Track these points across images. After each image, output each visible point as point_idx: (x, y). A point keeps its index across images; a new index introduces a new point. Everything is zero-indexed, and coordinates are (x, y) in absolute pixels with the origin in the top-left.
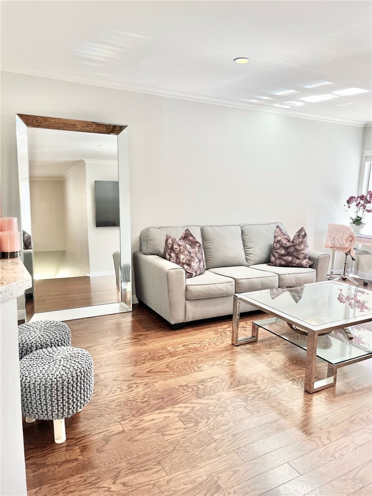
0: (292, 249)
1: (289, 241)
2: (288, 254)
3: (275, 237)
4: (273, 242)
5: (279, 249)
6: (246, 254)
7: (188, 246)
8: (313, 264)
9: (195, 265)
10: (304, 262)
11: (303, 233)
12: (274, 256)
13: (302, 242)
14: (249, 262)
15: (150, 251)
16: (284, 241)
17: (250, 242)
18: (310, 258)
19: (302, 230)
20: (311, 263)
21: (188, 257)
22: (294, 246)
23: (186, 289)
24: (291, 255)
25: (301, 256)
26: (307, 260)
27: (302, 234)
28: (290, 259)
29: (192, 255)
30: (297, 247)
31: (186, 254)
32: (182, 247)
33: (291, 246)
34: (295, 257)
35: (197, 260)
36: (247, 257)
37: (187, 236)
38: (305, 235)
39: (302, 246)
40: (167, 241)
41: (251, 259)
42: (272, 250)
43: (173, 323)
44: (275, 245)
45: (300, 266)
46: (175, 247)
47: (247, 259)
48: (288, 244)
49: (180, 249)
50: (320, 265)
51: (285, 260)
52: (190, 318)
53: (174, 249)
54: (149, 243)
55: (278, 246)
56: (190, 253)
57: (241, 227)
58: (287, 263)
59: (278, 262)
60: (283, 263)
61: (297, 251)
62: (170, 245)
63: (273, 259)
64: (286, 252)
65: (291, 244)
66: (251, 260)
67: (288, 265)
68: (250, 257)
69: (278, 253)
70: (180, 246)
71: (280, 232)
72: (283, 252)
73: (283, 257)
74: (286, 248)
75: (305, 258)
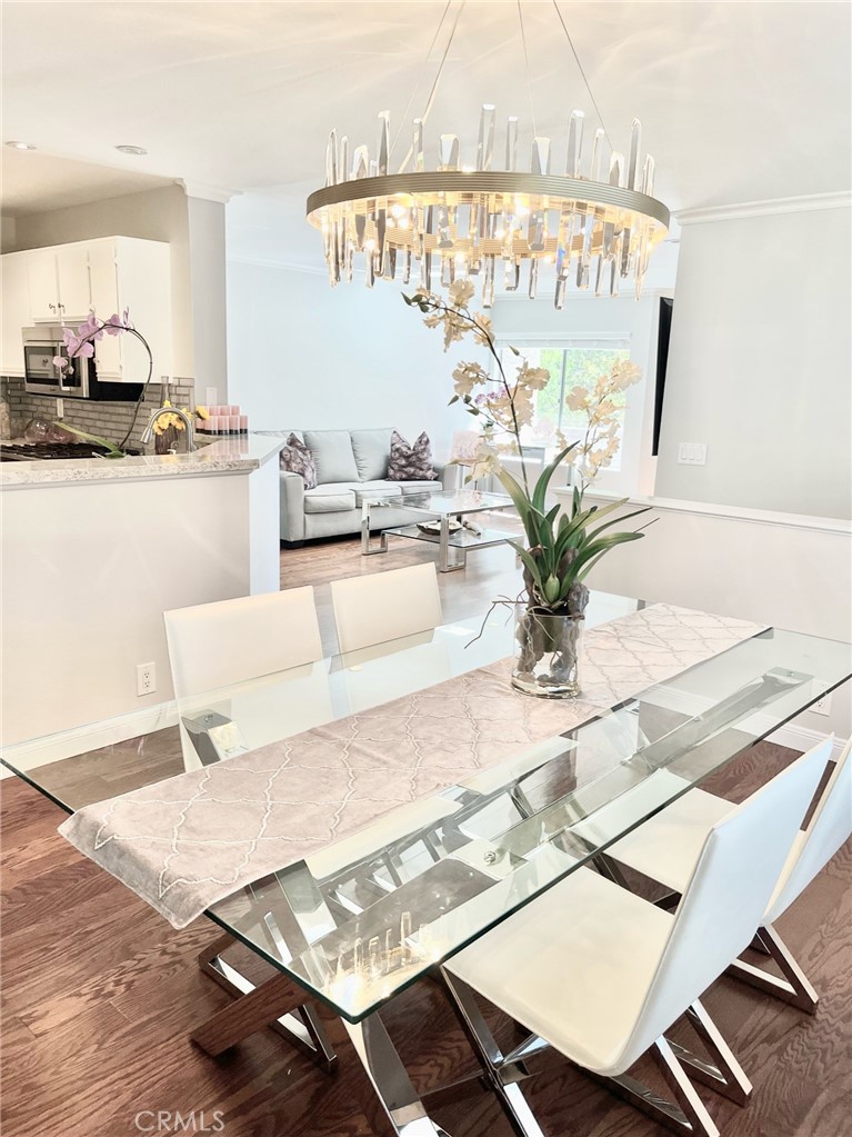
0: (414, 459)
1: (409, 449)
2: (410, 464)
3: (393, 445)
4: (390, 451)
5: (398, 459)
6: (359, 468)
9: (308, 474)
10: (429, 474)
11: (425, 439)
12: (393, 468)
13: (424, 449)
14: (363, 478)
16: (405, 449)
17: (362, 452)
18: (434, 470)
19: (423, 435)
20: (436, 475)
22: (416, 454)
23: (305, 501)
24: (413, 466)
25: (425, 467)
26: (431, 471)
27: (423, 441)
28: (412, 470)
31: (298, 461)
33: (412, 455)
34: (417, 468)
35: (311, 469)
36: (360, 471)
37: (293, 442)
38: (428, 442)
39: (425, 455)
41: (364, 474)
42: (389, 462)
44: (393, 454)
45: (424, 478)
47: (359, 474)
48: (410, 452)
50: (446, 477)
51: (406, 473)
52: (309, 536)
55: (397, 455)
57: (350, 434)
58: (409, 476)
59: (398, 475)
60: (404, 476)
61: (420, 460)
63: (391, 472)
64: (407, 462)
65: (412, 452)
67: (410, 478)
68: (365, 471)
69: (397, 464)
71: (398, 438)
72: (404, 462)
73: (404, 469)
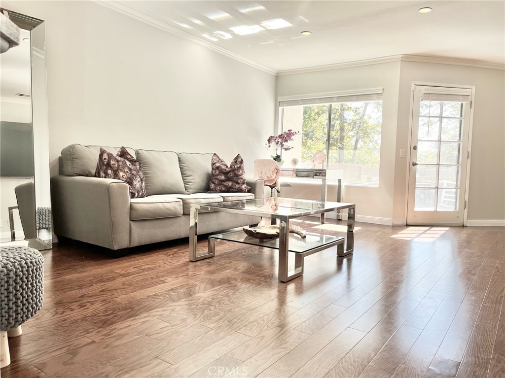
0: (231, 174)
2: (228, 179)
3: (213, 164)
4: (211, 169)
5: (218, 175)
6: (185, 182)
7: (128, 163)
8: (252, 188)
9: (137, 183)
10: (244, 187)
11: (240, 160)
12: (214, 183)
13: (240, 167)
14: (189, 190)
15: (77, 171)
16: (224, 167)
17: (188, 170)
18: (248, 184)
19: (238, 157)
20: (249, 188)
21: (129, 175)
22: (233, 171)
23: (131, 207)
24: (231, 180)
25: (240, 181)
26: (245, 185)
27: (238, 161)
28: (230, 184)
29: (134, 172)
30: (236, 172)
31: (126, 171)
32: (120, 163)
33: (230, 171)
34: (234, 182)
35: (139, 179)
36: (186, 185)
37: (124, 154)
38: (242, 161)
39: (241, 172)
40: (101, 155)
41: (190, 187)
42: (210, 178)
43: (116, 248)
44: (214, 172)
45: (240, 191)
46: (112, 162)
47: (186, 188)
48: (227, 170)
49: (119, 165)
50: (258, 189)
51: (225, 186)
52: (136, 242)
53: (112, 165)
54: (74, 162)
55: (217, 172)
56: (130, 170)
57: (178, 155)
58: (227, 188)
59: (218, 188)
60: (223, 189)
61: (237, 176)
62: (106, 161)
63: (212, 186)
64: (225, 177)
65: (230, 169)
66: (190, 189)
67: (229, 190)
68: (190, 185)
69: (218, 179)
70: (118, 161)
71: (218, 159)
72: (223, 177)
73: (223, 183)
74: (226, 173)
75: (244, 183)
